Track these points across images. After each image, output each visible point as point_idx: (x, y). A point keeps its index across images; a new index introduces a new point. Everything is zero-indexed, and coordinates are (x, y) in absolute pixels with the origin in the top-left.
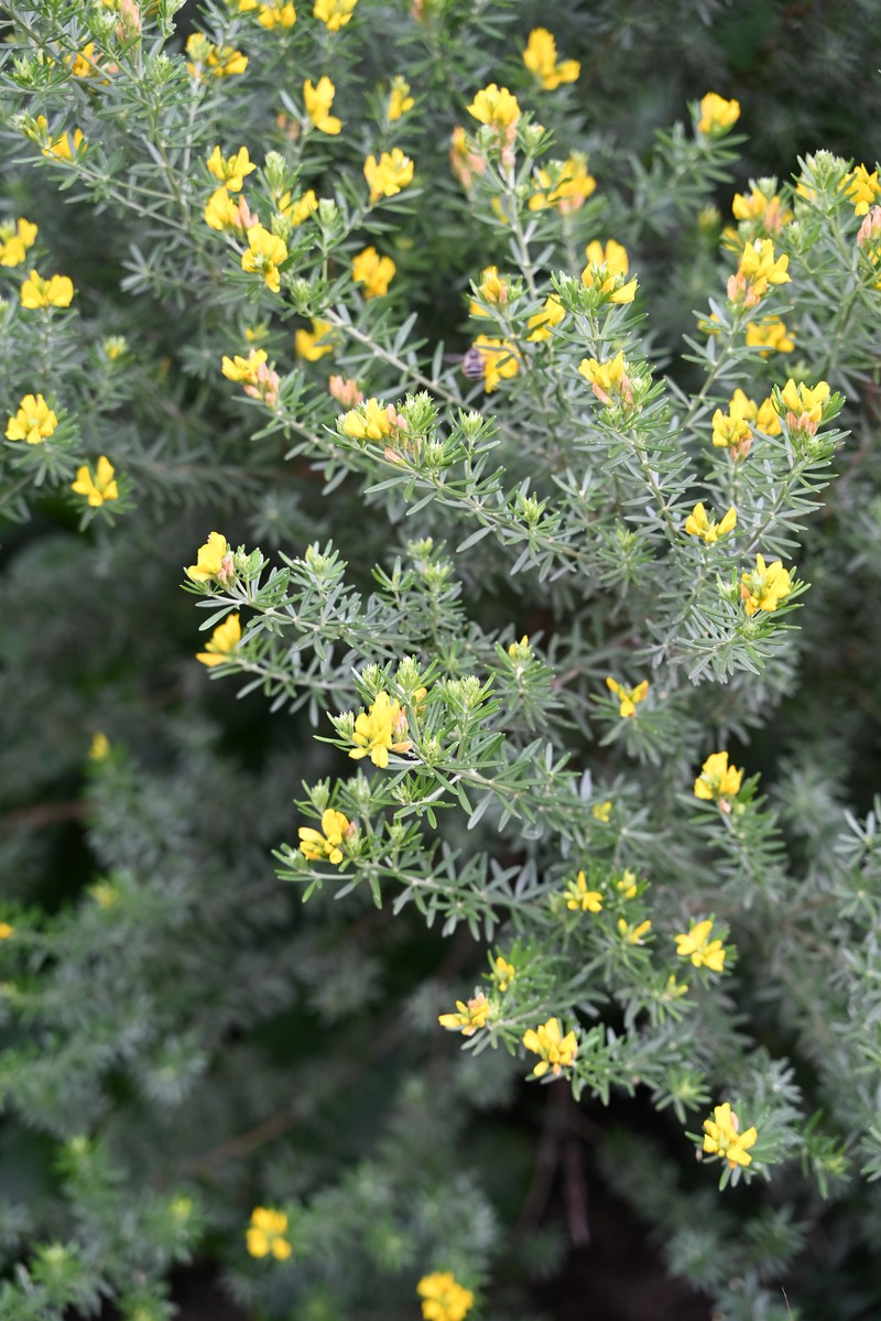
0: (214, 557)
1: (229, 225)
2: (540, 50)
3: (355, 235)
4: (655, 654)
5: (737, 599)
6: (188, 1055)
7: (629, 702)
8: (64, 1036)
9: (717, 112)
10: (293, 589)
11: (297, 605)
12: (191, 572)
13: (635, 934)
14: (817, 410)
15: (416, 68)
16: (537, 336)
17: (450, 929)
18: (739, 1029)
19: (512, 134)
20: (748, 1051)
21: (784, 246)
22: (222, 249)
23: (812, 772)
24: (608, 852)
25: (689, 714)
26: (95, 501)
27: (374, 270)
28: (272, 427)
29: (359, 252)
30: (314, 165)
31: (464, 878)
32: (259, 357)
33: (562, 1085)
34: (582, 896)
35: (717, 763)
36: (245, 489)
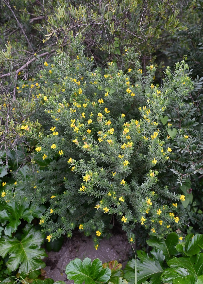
0: (70, 160)
1: (73, 127)
2: (106, 110)
3: (87, 128)
4: (116, 169)
5: (123, 164)
6: (74, 208)
7: (114, 174)
8: (62, 207)
9: (123, 115)
10: (79, 163)
11: (79, 165)
12: (68, 162)
13: (115, 198)
14: (131, 145)
15: (94, 111)
16: (104, 138)
17: (96, 197)
18: (127, 207)
19: (102, 117)
20: (128, 209)
21: (129, 128)
22: (73, 129)
23: (135, 180)
24: (112, 189)
25: (121, 175)
26: (61, 154)
27: (89, 131)
28: (78, 147)
29: (88, 129)
30: (83, 121)
31: (98, 192)
32: (76, 140)
33: (107, 214)
34: (109, 194)
35: (123, 180)
36: (78, 153)
